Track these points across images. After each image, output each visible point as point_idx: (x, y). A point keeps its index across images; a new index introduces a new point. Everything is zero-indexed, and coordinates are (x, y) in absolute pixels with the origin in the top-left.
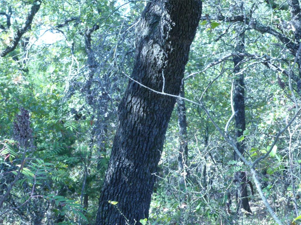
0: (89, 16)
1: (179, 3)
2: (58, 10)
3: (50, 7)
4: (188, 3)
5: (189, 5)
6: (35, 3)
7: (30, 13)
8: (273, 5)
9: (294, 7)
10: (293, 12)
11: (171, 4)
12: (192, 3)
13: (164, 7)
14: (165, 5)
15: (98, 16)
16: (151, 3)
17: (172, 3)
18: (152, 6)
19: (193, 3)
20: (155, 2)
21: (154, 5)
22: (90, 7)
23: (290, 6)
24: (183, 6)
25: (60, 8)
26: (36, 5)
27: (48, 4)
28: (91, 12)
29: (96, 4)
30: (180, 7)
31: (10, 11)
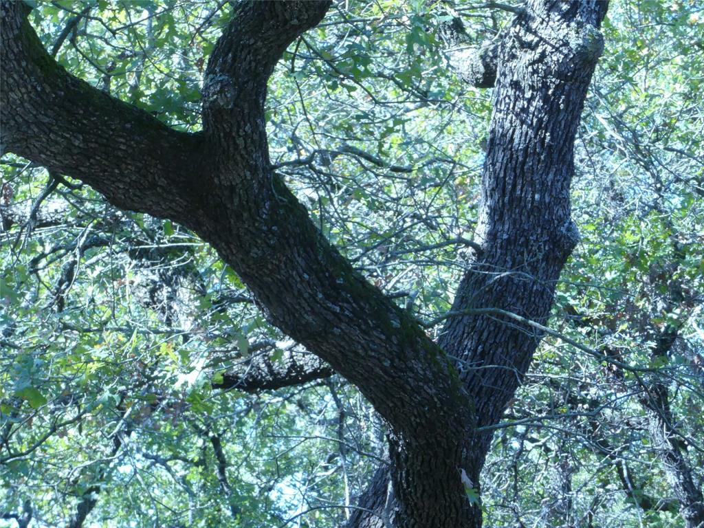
0: (212, 523)
1: (428, 514)
2: (139, 508)
3: (120, 499)
4: (450, 514)
5: (451, 518)
6: (87, 496)
7: (75, 519)
8: (641, 499)
9: (693, 507)
10: (689, 519)
11: (408, 516)
12: (457, 514)
13: (391, 521)
14: (394, 517)
15: (232, 523)
16: (361, 512)
17: (413, 513)
18: (365, 519)
19: (460, 514)
20: (372, 509)
21: (367, 516)
22: (212, 501)
23: (682, 506)
24: (437, 521)
25: (142, 502)
26: (89, 500)
27: (115, 494)
28: (216, 513)
29: (227, 494)
30: (430, 522)
31: (27, 508)
